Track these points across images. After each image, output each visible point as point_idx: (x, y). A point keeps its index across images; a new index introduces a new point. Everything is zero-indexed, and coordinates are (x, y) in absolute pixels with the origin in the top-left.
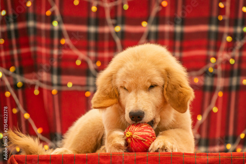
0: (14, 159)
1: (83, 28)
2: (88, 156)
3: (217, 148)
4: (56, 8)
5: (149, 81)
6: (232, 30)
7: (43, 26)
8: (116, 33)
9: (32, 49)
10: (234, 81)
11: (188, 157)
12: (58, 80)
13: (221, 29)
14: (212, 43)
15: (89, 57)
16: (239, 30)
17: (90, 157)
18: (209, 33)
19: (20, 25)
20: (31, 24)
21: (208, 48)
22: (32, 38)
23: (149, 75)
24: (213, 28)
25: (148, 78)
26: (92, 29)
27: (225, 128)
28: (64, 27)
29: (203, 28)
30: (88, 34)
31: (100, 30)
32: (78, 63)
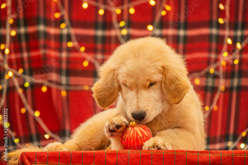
0: (24, 156)
1: (90, 32)
2: (95, 153)
3: (218, 146)
4: (65, 13)
5: (148, 80)
6: (233, 33)
7: (53, 31)
8: (123, 36)
9: (42, 52)
10: (235, 82)
11: (191, 154)
12: (67, 80)
13: (221, 32)
14: (214, 45)
15: (96, 59)
16: (239, 33)
17: (97, 154)
18: (210, 36)
19: (31, 29)
20: (42, 28)
21: (210, 51)
22: (42, 41)
23: (147, 74)
24: (214, 31)
25: (147, 78)
26: (100, 33)
27: (226, 126)
28: (73, 31)
29: (205, 31)
30: (95, 38)
31: (107, 33)
32: (86, 64)
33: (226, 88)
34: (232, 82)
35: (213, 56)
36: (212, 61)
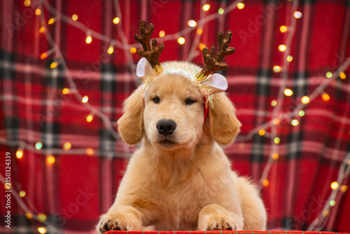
4: (56, 49)
10: (294, 147)
14: (262, 100)
15: (103, 112)
16: (301, 82)
18: (256, 87)
21: (256, 107)
24: (264, 80)
26: (108, 77)
31: (119, 78)
32: (90, 119)
33: (281, 157)
34: (289, 148)
35: (261, 113)
36: (260, 121)
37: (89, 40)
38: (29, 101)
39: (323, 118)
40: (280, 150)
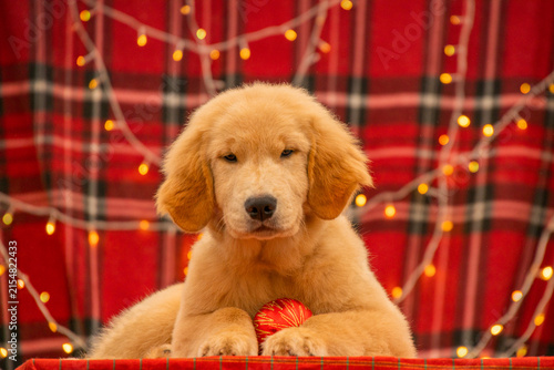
4: (96, 54)
6: (472, 103)
7: (68, 93)
9: (40, 139)
10: (479, 211)
12: (99, 206)
13: (445, 103)
14: (427, 130)
16: (487, 103)
18: (420, 110)
20: (40, 86)
21: (417, 142)
22: (40, 116)
24: (430, 100)
26: (173, 100)
28: (114, 96)
29: (408, 100)
30: (163, 110)
31: (189, 101)
32: (144, 169)
33: (456, 226)
34: (471, 212)
35: (425, 154)
36: (423, 165)
37: (142, 41)
38: (68, 144)
39: (523, 161)
40: (454, 215)
